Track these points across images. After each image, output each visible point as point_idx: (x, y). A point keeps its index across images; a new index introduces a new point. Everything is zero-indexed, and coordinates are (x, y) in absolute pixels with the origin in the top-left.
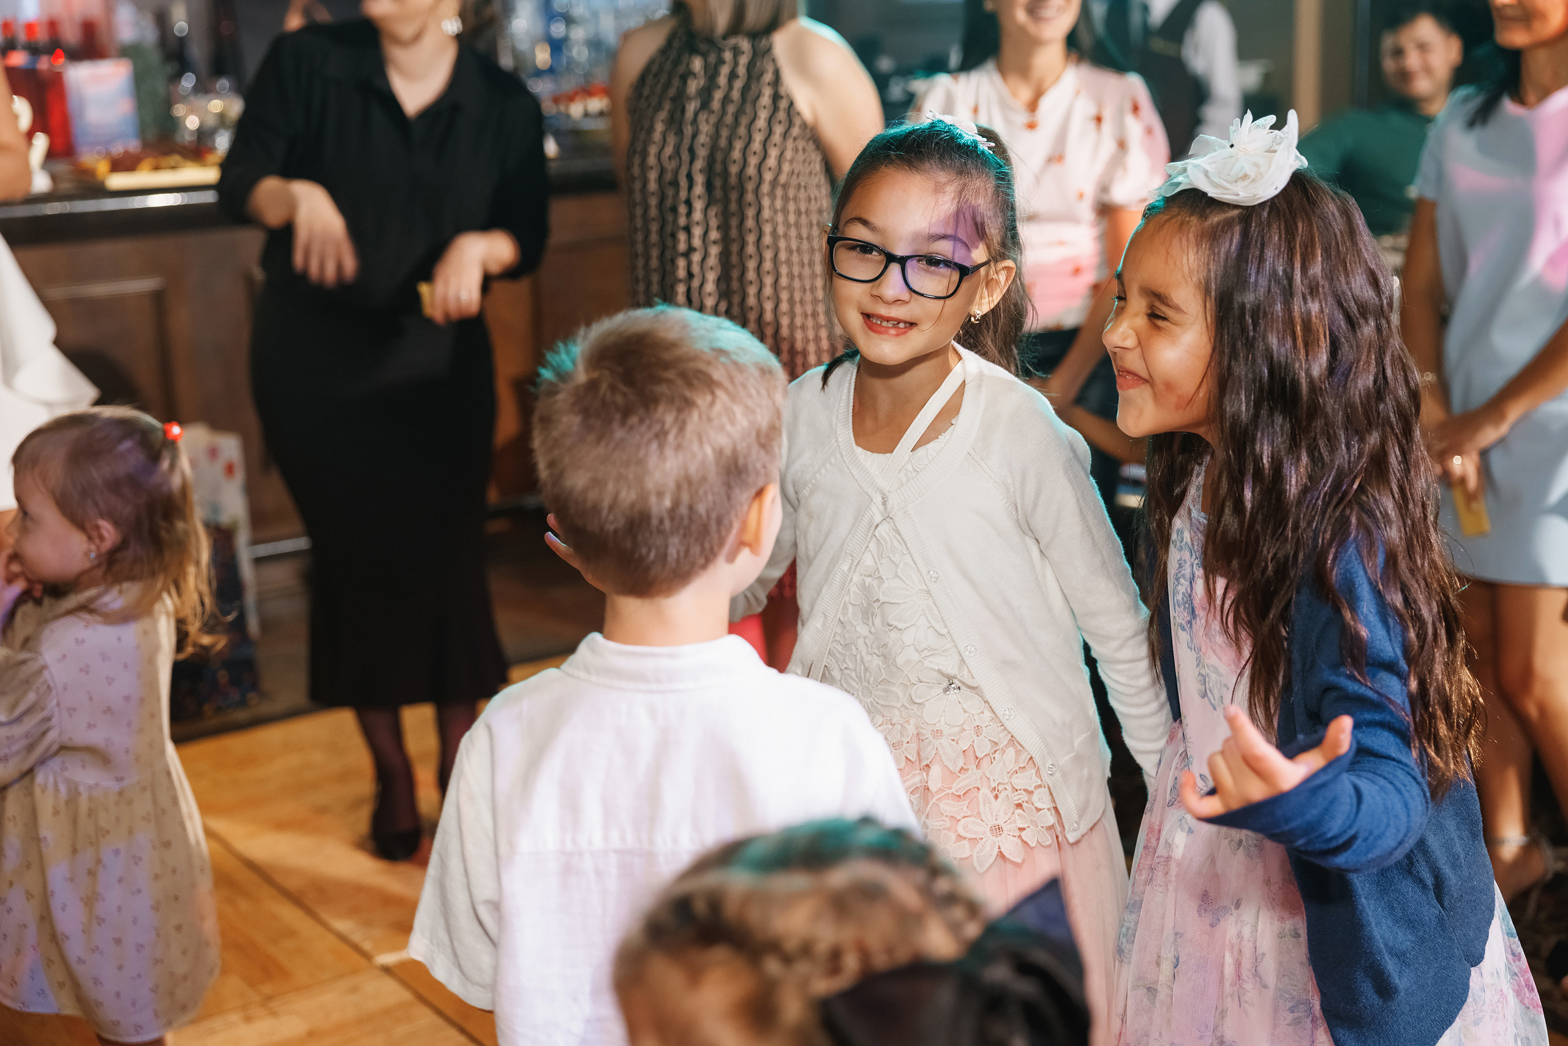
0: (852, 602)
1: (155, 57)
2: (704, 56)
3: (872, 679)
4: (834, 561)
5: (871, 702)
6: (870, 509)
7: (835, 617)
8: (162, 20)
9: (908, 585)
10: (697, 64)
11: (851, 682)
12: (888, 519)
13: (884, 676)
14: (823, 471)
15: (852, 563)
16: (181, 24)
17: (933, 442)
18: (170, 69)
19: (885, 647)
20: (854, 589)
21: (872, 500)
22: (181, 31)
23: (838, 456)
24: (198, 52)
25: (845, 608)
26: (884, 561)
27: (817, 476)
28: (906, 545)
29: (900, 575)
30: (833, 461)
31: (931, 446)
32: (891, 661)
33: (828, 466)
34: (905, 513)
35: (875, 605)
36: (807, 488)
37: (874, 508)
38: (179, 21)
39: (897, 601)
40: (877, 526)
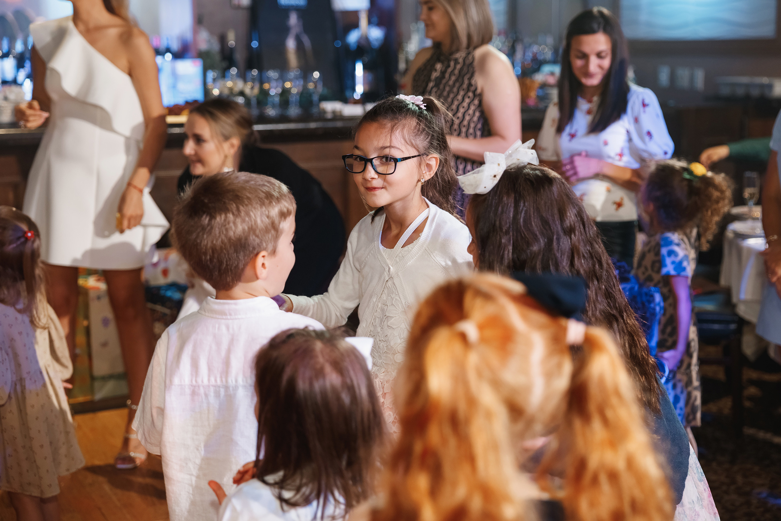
0: (378, 316)
1: (217, 58)
2: (442, 62)
3: (381, 352)
4: (371, 297)
5: (381, 362)
6: (384, 274)
7: (371, 322)
8: (223, 39)
9: (397, 309)
10: (439, 66)
11: (374, 353)
12: (391, 279)
13: (385, 350)
14: (368, 257)
15: (377, 298)
16: (231, 42)
17: (411, 244)
18: (224, 64)
19: (386, 337)
20: (379, 310)
21: (385, 270)
22: (232, 45)
23: (374, 250)
24: (240, 56)
25: (375, 319)
26: (389, 298)
27: (366, 259)
28: (397, 290)
29: (394, 304)
30: (372, 252)
31: (410, 246)
32: (389, 343)
33: (370, 254)
34: (397, 275)
35: (384, 318)
36: (363, 265)
37: (385, 273)
38: (230, 41)
39: (392, 316)
40: (387, 281)
